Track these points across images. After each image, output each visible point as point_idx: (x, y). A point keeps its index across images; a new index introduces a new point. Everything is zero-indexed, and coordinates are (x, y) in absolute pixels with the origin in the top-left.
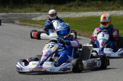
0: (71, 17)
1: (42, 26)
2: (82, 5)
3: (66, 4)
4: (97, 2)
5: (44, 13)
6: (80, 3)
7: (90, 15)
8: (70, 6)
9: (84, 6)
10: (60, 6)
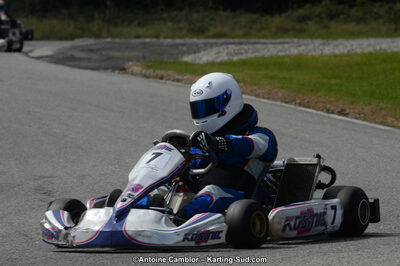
0: (310, 54)
2: (342, 17)
3: (289, 12)
7: (371, 49)
8: (303, 19)
10: (268, 17)
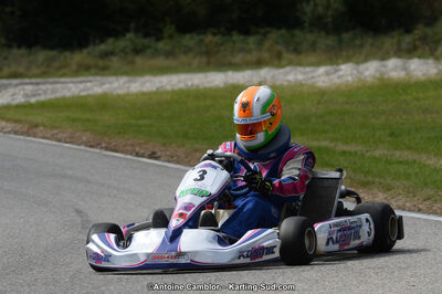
1: (14, 125)
4: (202, 37)
5: (15, 81)
6: (141, 41)
9: (156, 53)
